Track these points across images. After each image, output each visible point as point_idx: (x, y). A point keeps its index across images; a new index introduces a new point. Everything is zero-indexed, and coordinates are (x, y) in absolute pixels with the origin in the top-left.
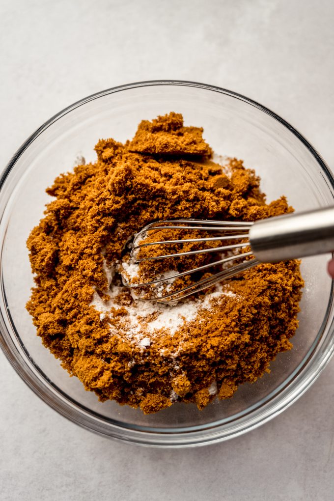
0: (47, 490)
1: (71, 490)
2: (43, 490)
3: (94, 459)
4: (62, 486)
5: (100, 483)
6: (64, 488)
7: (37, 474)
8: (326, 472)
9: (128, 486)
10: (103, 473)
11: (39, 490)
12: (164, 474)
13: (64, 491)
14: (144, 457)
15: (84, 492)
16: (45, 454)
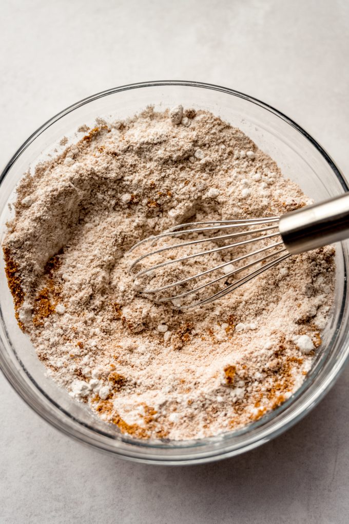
0: (35, 515)
1: (61, 515)
2: (31, 515)
3: (85, 482)
4: (52, 511)
5: (92, 507)
6: (53, 514)
7: (24, 499)
8: (331, 491)
9: (121, 510)
10: (95, 496)
11: (27, 515)
12: (159, 496)
13: (54, 517)
14: (138, 479)
15: (74, 517)
16: (33, 477)
